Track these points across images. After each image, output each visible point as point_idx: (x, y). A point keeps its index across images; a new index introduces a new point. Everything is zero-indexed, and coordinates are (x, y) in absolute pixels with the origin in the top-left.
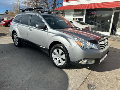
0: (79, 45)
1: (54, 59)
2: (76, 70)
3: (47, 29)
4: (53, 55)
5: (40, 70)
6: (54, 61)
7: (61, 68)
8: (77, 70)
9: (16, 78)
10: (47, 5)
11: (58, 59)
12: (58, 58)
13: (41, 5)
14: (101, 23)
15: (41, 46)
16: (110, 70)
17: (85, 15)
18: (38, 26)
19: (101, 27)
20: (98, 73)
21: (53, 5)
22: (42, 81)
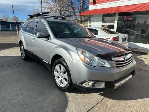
0: (82, 60)
1: (56, 78)
2: (84, 94)
3: (50, 38)
4: (56, 73)
5: (37, 91)
6: (57, 80)
7: (63, 90)
8: (84, 96)
9: (4, 98)
10: (74, 10)
11: (60, 79)
12: (60, 77)
13: (66, 10)
14: (142, 31)
15: (44, 60)
16: (134, 99)
17: (117, 21)
18: (39, 35)
19: (140, 36)
20: (114, 102)
21: (81, 9)
22: (32, 106)
